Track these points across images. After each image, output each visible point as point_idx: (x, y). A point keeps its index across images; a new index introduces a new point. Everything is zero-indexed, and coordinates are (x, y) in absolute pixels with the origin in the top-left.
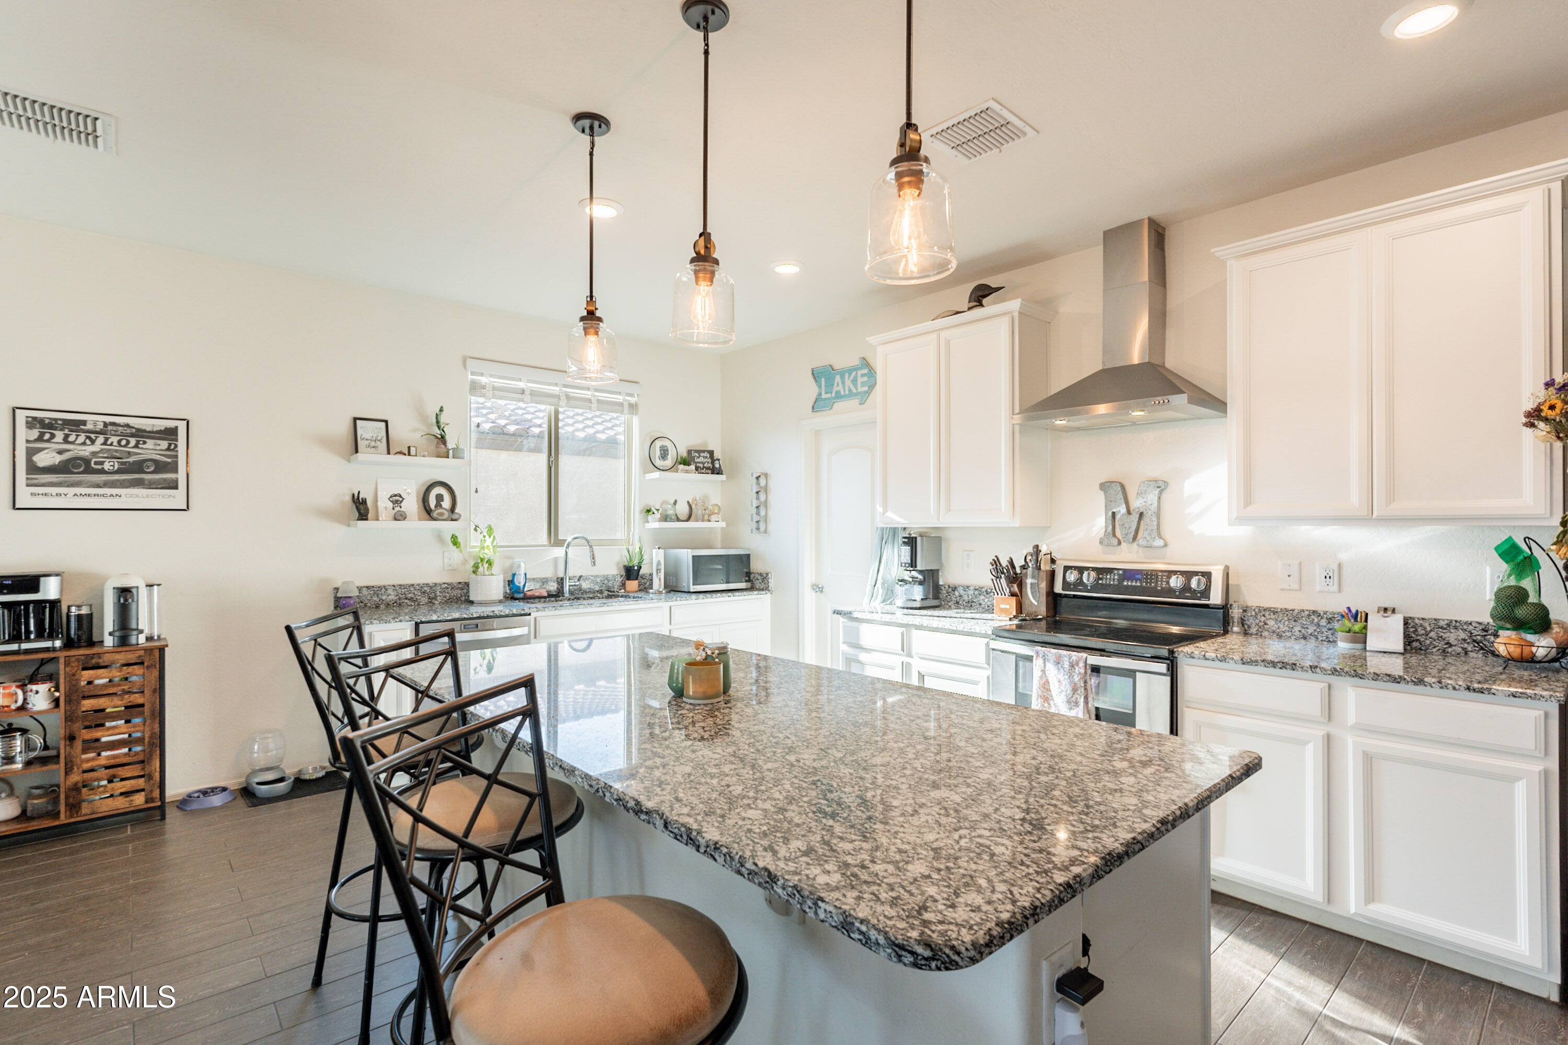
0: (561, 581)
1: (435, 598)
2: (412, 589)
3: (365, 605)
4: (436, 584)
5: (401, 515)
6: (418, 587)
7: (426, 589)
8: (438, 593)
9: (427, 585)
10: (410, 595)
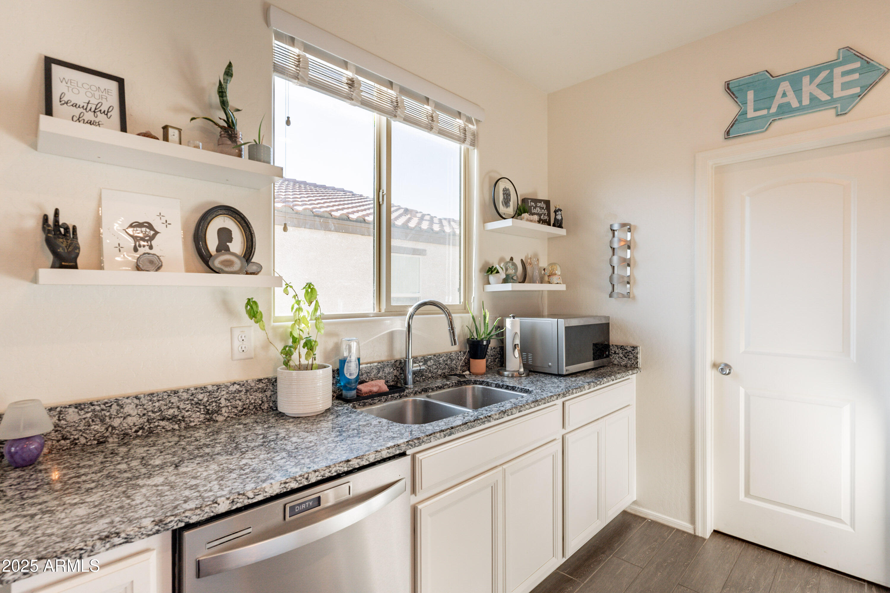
0: (399, 366)
1: (218, 412)
2: (174, 399)
3: (74, 443)
4: (219, 387)
5: (151, 262)
6: (185, 396)
7: (200, 397)
8: (223, 401)
9: (203, 389)
10: (171, 411)
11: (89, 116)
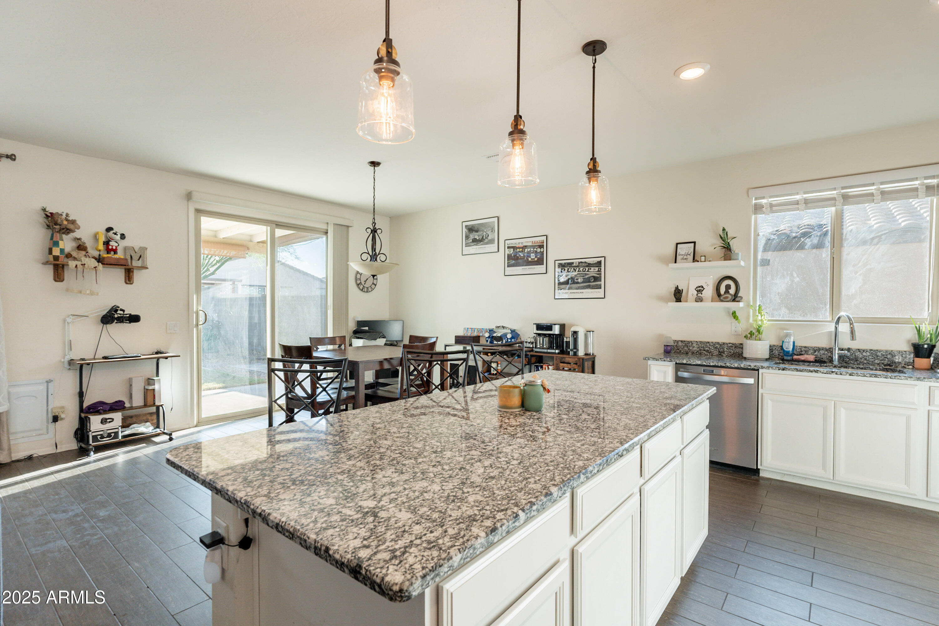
0: (830, 350)
1: (723, 352)
2: (708, 345)
3: (680, 351)
4: (724, 343)
5: (699, 299)
6: (712, 344)
7: (717, 346)
8: (725, 349)
9: (718, 343)
10: (707, 349)
11: (685, 257)
